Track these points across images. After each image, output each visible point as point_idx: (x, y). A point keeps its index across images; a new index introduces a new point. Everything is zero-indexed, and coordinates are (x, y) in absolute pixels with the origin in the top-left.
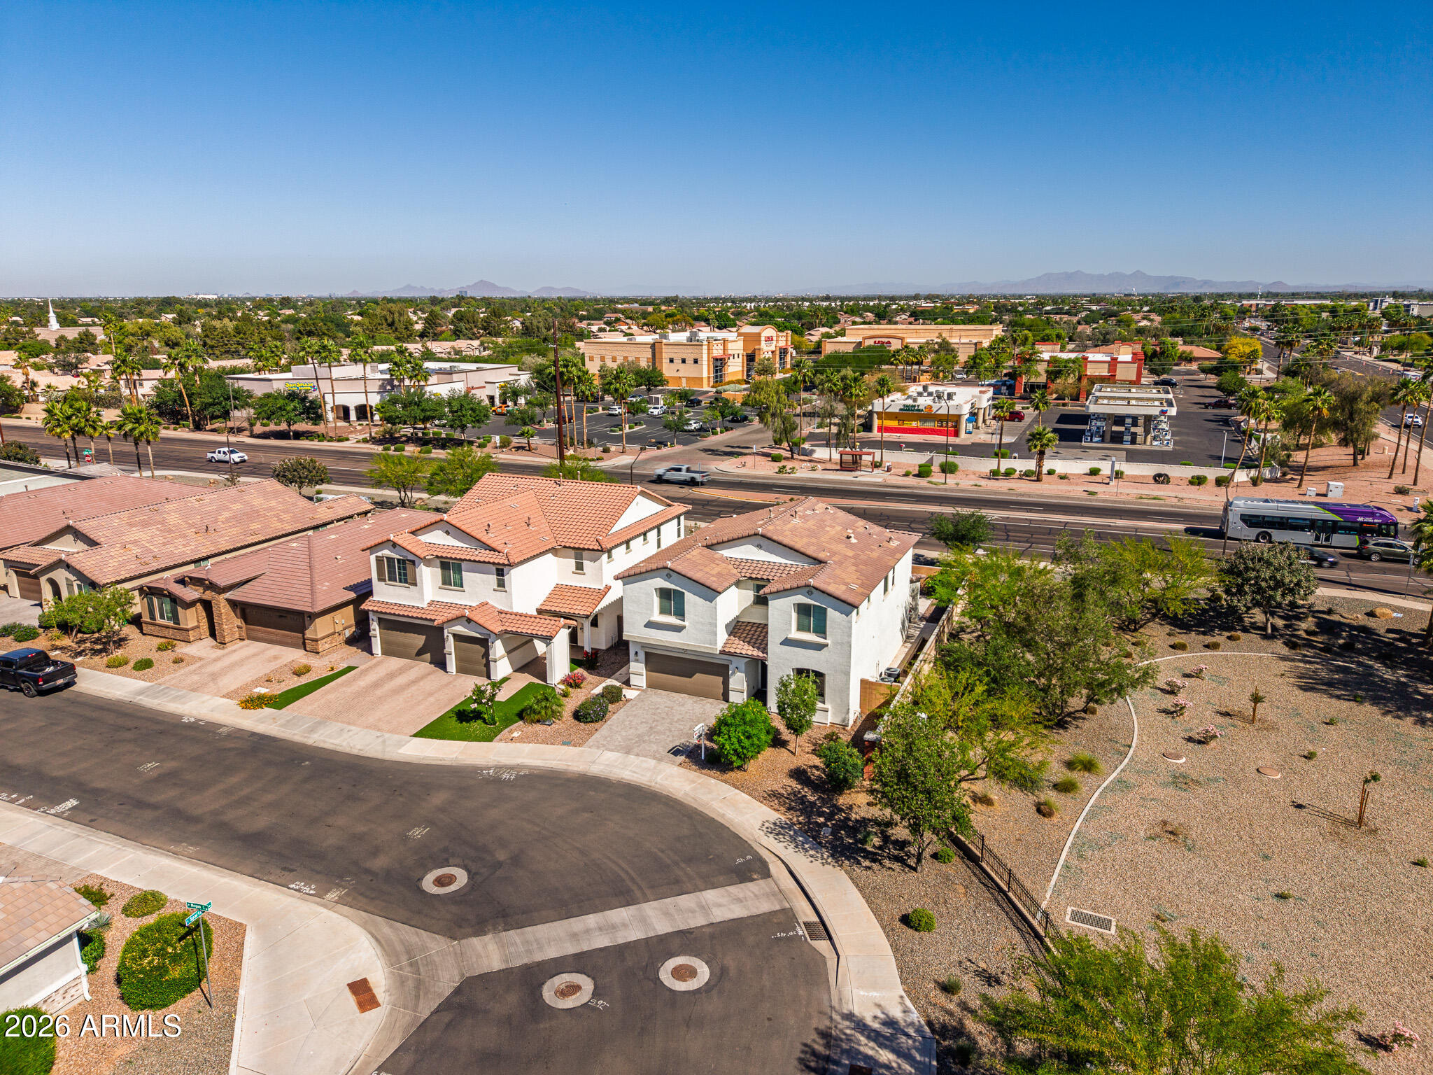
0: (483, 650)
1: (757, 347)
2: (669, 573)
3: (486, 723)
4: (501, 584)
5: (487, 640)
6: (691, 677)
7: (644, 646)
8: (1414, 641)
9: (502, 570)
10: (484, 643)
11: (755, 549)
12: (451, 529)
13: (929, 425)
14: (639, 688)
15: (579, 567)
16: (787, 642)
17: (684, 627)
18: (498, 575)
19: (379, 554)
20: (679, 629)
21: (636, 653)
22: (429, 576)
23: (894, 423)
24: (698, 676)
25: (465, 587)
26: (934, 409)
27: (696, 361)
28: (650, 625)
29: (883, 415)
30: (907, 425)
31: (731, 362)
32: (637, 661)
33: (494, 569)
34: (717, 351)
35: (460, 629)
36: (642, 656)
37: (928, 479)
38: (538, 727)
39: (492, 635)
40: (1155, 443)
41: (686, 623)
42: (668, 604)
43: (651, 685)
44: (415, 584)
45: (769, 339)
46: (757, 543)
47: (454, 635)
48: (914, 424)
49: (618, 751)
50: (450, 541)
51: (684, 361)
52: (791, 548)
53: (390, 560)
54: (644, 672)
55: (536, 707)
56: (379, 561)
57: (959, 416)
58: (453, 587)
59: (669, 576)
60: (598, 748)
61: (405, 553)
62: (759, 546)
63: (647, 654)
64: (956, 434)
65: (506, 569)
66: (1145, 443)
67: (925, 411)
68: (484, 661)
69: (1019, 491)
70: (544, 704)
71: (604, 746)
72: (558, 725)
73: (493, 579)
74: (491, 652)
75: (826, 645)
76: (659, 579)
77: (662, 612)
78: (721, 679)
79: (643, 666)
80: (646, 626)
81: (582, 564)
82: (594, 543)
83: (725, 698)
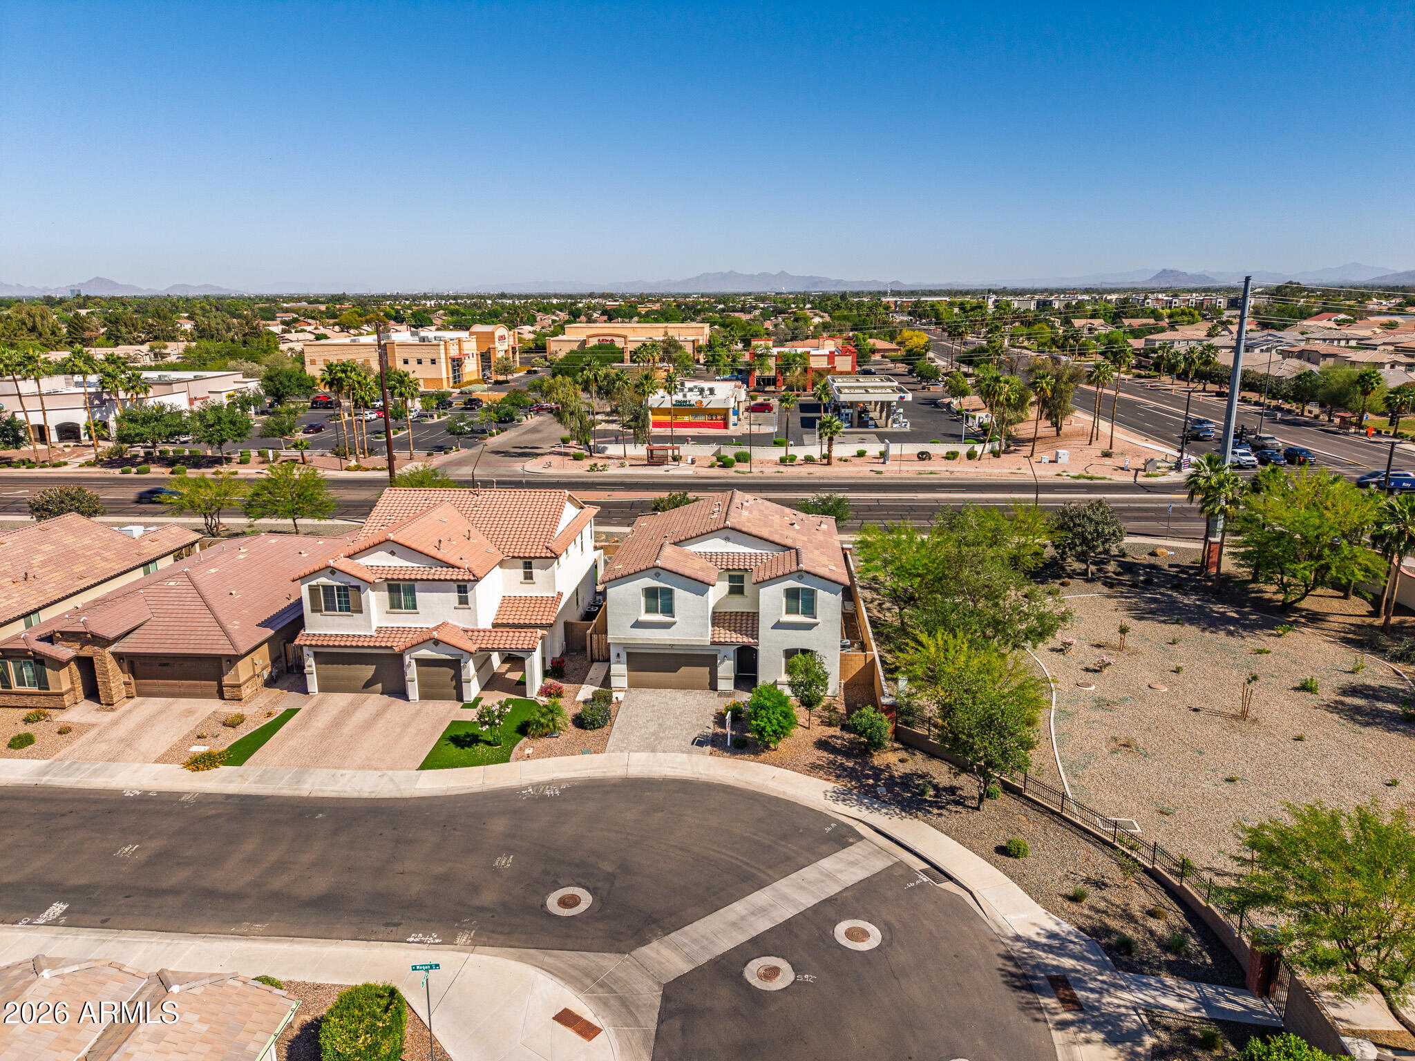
0: (453, 672)
1: (491, 346)
2: (657, 572)
3: (492, 745)
4: (464, 601)
5: (459, 661)
6: (675, 672)
7: (625, 646)
8: (1191, 572)
9: (465, 587)
10: (455, 665)
11: (723, 542)
12: (396, 548)
13: (701, 419)
14: (621, 690)
15: (528, 576)
16: (779, 625)
17: (674, 623)
18: (459, 592)
19: (314, 583)
20: (668, 626)
21: (618, 655)
22: (375, 601)
23: (667, 419)
24: (683, 670)
25: (419, 609)
26: (704, 404)
27: (433, 362)
28: (638, 625)
29: (658, 411)
30: (681, 419)
31: (466, 361)
32: (618, 662)
33: (455, 586)
34: (454, 352)
35: (425, 653)
36: (624, 657)
37: (734, 469)
38: (546, 741)
39: (466, 655)
40: (895, 426)
41: (676, 619)
42: (654, 603)
43: (633, 684)
44: (361, 612)
45: (502, 338)
46: (724, 537)
47: (417, 660)
48: (686, 419)
49: (643, 751)
50: (396, 562)
51: (420, 362)
52: (761, 538)
53: (326, 588)
54: (626, 673)
55: (542, 720)
56: (313, 591)
57: (728, 409)
58: (404, 611)
59: (657, 575)
60: (622, 751)
61: (347, 579)
62: (727, 539)
63: (629, 654)
64: (726, 426)
65: (469, 585)
66: (886, 426)
67: (696, 406)
68: (454, 683)
69: (818, 474)
70: (550, 717)
71: (626, 748)
72: (564, 737)
73: (454, 597)
74: (463, 673)
75: (817, 624)
76: (647, 579)
77: (648, 611)
78: (708, 669)
79: (625, 666)
80: (632, 627)
81: (531, 573)
82: (545, 551)
83: (713, 687)
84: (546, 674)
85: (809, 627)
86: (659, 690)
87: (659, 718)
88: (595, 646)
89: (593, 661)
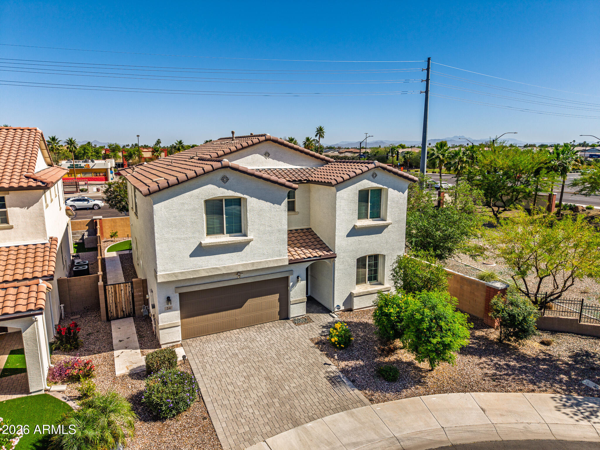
2: (225, 174)
6: (241, 307)
7: (178, 285)
11: (263, 158)
13: (89, 176)
16: (355, 232)
17: (247, 243)
20: (240, 247)
21: (169, 299)
24: (251, 303)
32: (169, 309)
36: (176, 300)
41: (249, 237)
42: (218, 220)
43: (187, 335)
46: (264, 152)
54: (178, 321)
57: (107, 169)
59: (225, 180)
62: (267, 155)
63: (182, 296)
71: (253, 434)
75: (386, 226)
76: (210, 187)
77: (210, 232)
78: (277, 296)
79: (177, 313)
80: (191, 256)
81: (5, 213)
82: (25, 180)
83: (284, 315)
84: (54, 349)
85: (378, 230)
86: (224, 334)
87: (258, 369)
88: (111, 299)
89: (109, 319)
